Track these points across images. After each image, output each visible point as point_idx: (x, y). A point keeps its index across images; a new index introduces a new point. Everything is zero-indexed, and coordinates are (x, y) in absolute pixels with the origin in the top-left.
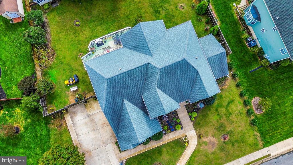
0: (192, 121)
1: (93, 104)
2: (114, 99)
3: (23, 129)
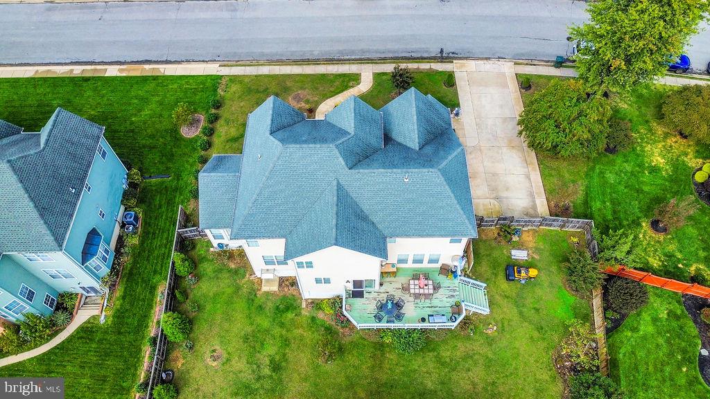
2: (436, 153)
3: (644, 224)
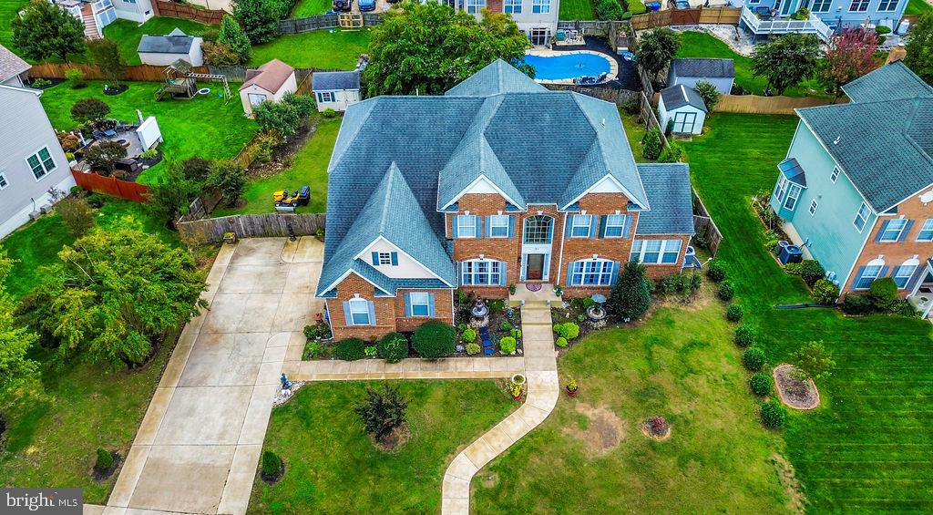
0: (557, 347)
1: (308, 246)
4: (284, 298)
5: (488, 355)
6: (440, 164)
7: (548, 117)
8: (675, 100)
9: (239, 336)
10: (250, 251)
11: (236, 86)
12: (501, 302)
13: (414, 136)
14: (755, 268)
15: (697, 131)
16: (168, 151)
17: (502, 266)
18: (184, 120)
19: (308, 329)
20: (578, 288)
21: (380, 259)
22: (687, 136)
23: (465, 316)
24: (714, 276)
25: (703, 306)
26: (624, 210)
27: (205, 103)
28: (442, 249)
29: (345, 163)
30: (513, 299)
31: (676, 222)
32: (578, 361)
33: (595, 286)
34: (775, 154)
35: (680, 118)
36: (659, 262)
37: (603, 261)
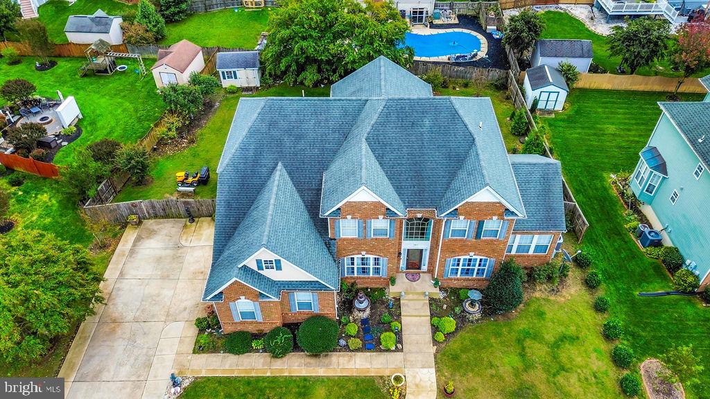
0: (435, 342)
1: (205, 228)
2: (258, 153)
4: (180, 285)
5: (369, 350)
6: (324, 165)
7: (427, 122)
8: (539, 80)
9: (135, 325)
10: (152, 233)
11: (150, 62)
12: (382, 290)
13: (299, 138)
14: (618, 251)
15: (559, 108)
16: (86, 127)
17: (383, 261)
18: (103, 96)
19: (199, 322)
20: (455, 280)
21: (264, 265)
22: (550, 112)
23: (347, 306)
24: (580, 262)
25: (571, 295)
26: (501, 216)
27: (123, 78)
28: (326, 250)
29: (233, 164)
30: (393, 291)
31: (549, 219)
32: (455, 357)
33: (470, 277)
34: (629, 130)
35: (544, 96)
36: (531, 252)
37: (479, 258)
